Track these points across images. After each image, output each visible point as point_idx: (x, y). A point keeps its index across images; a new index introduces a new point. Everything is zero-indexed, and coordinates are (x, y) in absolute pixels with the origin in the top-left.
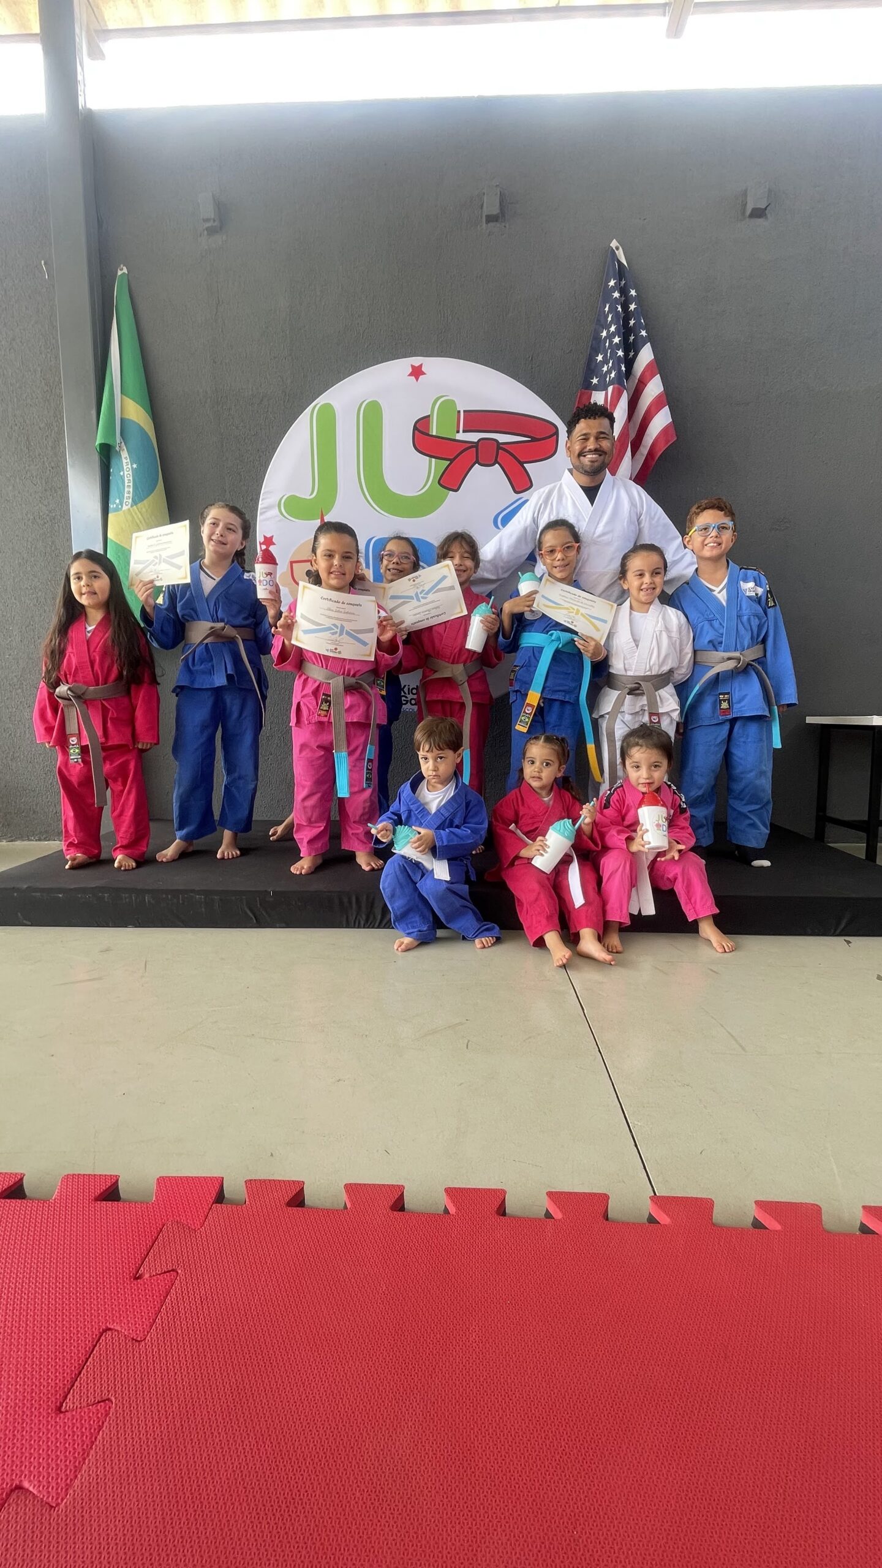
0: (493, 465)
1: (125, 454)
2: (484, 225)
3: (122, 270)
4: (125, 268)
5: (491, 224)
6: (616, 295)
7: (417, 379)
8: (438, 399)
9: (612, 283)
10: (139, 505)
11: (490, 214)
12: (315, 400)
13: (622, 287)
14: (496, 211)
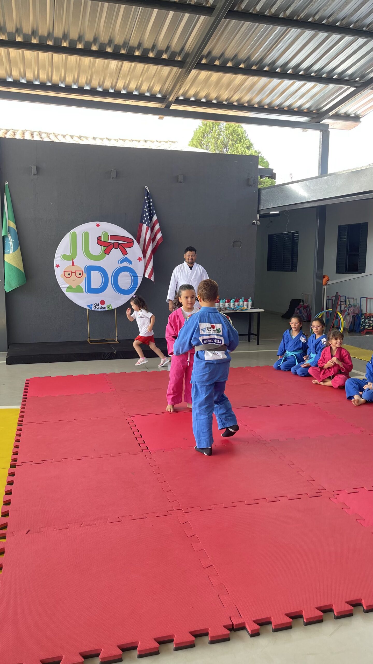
0: (117, 248)
1: (10, 237)
2: (112, 179)
3: (7, 183)
4: (7, 182)
5: (113, 179)
6: (147, 201)
7: (98, 227)
8: (103, 232)
9: (146, 198)
10: (15, 252)
11: (113, 177)
12: (71, 230)
13: (148, 199)
14: (115, 177)
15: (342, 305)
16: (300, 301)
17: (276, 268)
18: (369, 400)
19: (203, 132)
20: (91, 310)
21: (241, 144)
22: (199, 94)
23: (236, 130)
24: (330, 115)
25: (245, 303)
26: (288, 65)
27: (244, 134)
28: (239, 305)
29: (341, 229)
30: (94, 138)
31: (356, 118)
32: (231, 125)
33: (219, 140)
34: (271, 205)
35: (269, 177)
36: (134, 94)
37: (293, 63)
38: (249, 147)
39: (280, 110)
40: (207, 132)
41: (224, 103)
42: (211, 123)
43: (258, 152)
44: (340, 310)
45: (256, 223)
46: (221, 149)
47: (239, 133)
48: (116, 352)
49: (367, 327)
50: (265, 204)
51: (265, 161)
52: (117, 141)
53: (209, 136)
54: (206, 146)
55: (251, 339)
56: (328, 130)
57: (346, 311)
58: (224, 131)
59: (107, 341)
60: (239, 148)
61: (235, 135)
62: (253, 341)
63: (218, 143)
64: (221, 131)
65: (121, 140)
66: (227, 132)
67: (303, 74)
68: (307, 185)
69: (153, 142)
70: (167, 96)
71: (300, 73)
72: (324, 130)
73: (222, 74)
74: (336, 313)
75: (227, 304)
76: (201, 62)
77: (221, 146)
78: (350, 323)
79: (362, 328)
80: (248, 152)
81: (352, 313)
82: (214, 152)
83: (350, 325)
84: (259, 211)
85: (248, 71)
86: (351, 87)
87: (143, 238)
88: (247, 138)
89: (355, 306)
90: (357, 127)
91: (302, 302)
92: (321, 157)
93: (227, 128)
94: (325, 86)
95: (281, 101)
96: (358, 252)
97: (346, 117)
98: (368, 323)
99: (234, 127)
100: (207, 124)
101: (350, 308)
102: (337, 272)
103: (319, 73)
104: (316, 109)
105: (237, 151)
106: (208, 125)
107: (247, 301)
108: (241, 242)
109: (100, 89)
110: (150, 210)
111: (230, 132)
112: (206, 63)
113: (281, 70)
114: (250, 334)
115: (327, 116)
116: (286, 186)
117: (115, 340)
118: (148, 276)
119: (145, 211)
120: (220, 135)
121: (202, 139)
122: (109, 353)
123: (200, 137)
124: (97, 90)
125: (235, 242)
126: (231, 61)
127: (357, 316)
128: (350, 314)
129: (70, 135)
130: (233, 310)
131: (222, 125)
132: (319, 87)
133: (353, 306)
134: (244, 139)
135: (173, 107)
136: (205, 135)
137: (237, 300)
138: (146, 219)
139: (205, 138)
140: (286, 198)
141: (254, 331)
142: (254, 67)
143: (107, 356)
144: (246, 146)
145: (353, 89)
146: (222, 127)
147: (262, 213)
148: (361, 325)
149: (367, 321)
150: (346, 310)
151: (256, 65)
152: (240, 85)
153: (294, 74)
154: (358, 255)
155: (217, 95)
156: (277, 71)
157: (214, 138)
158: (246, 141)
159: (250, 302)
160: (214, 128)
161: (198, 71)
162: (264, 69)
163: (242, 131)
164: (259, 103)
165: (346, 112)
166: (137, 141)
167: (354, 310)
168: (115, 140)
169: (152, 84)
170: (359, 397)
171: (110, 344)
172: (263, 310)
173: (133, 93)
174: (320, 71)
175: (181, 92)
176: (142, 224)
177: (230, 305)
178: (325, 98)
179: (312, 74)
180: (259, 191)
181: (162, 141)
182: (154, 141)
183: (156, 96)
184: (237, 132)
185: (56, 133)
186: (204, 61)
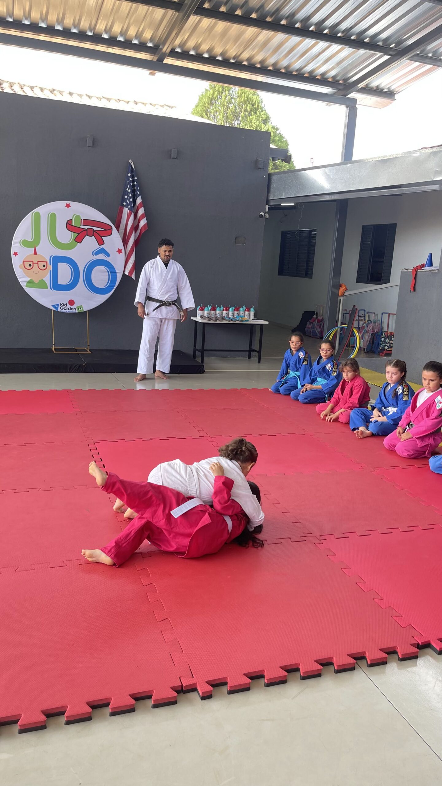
2: (87, 148)
5: (89, 148)
6: (131, 179)
9: (129, 175)
11: (89, 146)
12: (34, 210)
13: (133, 176)
14: (91, 145)
15: (361, 321)
16: (313, 313)
17: (288, 272)
18: (375, 434)
19: (210, 97)
20: (58, 311)
21: (255, 116)
22: (201, 47)
23: (250, 98)
24: (359, 87)
25: (247, 313)
26: (309, 20)
27: (260, 105)
28: (239, 315)
29: (365, 229)
30: (71, 94)
31: (389, 94)
32: (245, 92)
33: (230, 109)
34: (282, 195)
35: (283, 160)
36: (118, 40)
37: (316, 19)
38: (266, 121)
39: (300, 76)
40: (215, 98)
41: (232, 61)
42: (220, 86)
43: (276, 128)
44: (358, 327)
45: (263, 216)
46: (231, 121)
47: (254, 102)
48: (86, 364)
49: (386, 348)
50: (276, 192)
51: (284, 139)
52: (100, 99)
53: (217, 103)
54: (213, 115)
55: (251, 356)
56: (356, 106)
57: (365, 328)
58: (236, 97)
59: (76, 350)
60: (254, 121)
61: (249, 104)
62: (254, 358)
63: (228, 113)
64: (232, 98)
65: (105, 98)
66: (239, 100)
67: (328, 33)
68: (326, 173)
69: (145, 105)
70: (159, 46)
71: (325, 32)
72: (351, 106)
73: (229, 24)
74: (352, 330)
75: (225, 313)
76: (203, 7)
77: (231, 117)
78: (368, 342)
79: (381, 349)
80: (264, 127)
81: (371, 331)
82: (222, 124)
83: (368, 345)
84: (268, 202)
85: (261, 23)
86: (385, 55)
87: (123, 226)
88: (263, 109)
89: (375, 322)
90: (391, 105)
91: (315, 314)
92: (345, 139)
93: (240, 93)
94: (354, 51)
95: (301, 65)
96: (384, 259)
97: (378, 92)
98: (388, 343)
99: (248, 94)
100: (215, 87)
101: (369, 324)
102: (358, 281)
103: (348, 34)
104: (343, 78)
105: (251, 125)
106: (217, 88)
107: (249, 310)
108: (244, 237)
109: (75, 31)
110: (134, 191)
111: (244, 100)
112: (209, 8)
113: (301, 26)
114: (251, 350)
115: (355, 88)
116: (302, 172)
117: (86, 349)
118: (129, 273)
119: (128, 191)
120: (230, 102)
121: (209, 107)
122: (77, 364)
123: (206, 103)
124: (71, 31)
125: (237, 237)
126: (240, 9)
127: (377, 334)
128: (369, 332)
129: (40, 88)
130: (232, 320)
131: (234, 91)
132: (347, 51)
133: (373, 322)
134: (259, 110)
135: (168, 61)
136: (213, 102)
137: (237, 309)
138: (128, 201)
139: (213, 105)
140: (300, 187)
141: (256, 347)
142: (269, 19)
143: (75, 368)
144: (262, 119)
145: (386, 57)
146: (234, 93)
147: (272, 204)
148: (380, 345)
149: (387, 340)
150: (365, 326)
151: (271, 16)
152: (252, 40)
153: (317, 32)
154: (383, 262)
155: (223, 49)
156: (295, 26)
157: (224, 106)
158: (262, 113)
159: (253, 311)
160: (224, 93)
161: (200, 17)
162: (281, 21)
163: (257, 100)
164: (274, 65)
165: (378, 85)
166: (125, 101)
167: (373, 327)
168: (97, 98)
169: (141, 29)
170: (365, 429)
171: (80, 354)
172: (267, 323)
173: (117, 38)
174: (350, 31)
175: (178, 42)
176: (123, 208)
177: (228, 315)
178: (353, 66)
179: (339, 35)
180: (270, 175)
181: (157, 105)
182: (147, 104)
183: (147, 45)
184: (252, 101)
185: (22, 83)
186: (206, 6)
